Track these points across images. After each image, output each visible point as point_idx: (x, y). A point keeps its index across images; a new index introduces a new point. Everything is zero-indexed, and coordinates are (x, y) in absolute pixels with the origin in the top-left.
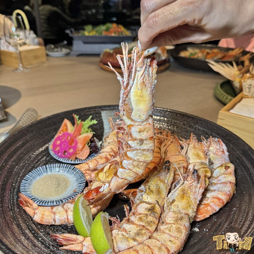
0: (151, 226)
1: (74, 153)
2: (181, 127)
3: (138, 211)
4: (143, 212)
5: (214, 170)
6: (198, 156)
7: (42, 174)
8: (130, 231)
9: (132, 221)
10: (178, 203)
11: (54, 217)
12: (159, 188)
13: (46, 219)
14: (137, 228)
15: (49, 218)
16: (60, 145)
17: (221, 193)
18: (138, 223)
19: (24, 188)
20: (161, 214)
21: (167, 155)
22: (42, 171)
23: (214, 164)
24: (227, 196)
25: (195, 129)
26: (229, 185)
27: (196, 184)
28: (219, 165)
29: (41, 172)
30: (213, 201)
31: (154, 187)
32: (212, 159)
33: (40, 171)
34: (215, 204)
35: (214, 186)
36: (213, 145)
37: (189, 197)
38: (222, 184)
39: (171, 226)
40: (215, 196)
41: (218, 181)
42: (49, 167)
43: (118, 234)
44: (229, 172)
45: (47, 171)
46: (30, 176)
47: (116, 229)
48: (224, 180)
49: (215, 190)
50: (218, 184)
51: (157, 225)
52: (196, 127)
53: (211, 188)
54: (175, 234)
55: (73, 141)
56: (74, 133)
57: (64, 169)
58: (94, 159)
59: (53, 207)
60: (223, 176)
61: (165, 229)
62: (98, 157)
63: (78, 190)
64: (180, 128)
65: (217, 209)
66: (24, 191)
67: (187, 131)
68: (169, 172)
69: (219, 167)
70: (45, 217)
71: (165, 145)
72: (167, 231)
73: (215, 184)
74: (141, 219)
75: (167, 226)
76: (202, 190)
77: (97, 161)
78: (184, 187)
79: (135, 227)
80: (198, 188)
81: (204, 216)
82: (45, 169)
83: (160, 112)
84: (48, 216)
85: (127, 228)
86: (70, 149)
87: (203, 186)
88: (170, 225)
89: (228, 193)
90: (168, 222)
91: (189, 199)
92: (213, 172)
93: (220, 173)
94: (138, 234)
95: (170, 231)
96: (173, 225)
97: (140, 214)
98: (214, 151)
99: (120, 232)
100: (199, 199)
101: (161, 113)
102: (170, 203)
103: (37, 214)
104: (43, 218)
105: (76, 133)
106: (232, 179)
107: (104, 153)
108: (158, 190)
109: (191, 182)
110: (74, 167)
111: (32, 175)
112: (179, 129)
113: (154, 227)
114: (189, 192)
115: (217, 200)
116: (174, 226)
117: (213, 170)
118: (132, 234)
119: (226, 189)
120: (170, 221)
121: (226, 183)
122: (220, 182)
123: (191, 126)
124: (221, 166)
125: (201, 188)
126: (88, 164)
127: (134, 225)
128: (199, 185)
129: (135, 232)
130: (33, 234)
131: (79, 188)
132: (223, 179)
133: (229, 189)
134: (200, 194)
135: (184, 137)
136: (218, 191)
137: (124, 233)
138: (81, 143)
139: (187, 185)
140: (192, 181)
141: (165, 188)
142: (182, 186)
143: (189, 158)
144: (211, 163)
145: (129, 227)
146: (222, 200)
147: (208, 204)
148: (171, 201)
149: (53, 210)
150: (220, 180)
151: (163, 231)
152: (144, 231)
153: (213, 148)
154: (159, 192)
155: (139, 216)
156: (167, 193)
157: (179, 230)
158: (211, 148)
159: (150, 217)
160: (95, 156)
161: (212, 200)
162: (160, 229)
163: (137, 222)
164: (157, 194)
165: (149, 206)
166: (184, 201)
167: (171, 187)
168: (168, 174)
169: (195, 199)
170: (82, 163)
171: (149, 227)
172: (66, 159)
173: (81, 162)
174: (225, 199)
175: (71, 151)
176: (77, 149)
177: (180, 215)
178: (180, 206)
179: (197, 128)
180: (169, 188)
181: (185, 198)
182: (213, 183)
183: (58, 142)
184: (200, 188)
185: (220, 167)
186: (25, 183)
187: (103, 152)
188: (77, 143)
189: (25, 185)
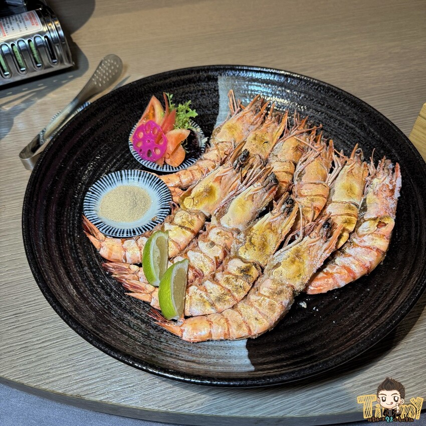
0: (238, 292)
1: (162, 156)
2: (347, 126)
3: (228, 268)
4: (233, 272)
5: (364, 222)
6: (350, 190)
7: (115, 184)
8: (211, 293)
9: (217, 280)
10: (284, 270)
11: (125, 254)
12: (266, 241)
13: (114, 255)
14: (220, 291)
15: (119, 255)
16: (143, 140)
17: (357, 263)
18: (224, 285)
19: (89, 205)
20: (258, 278)
21: (301, 180)
22: (116, 180)
23: (367, 212)
24: (364, 269)
25: (368, 134)
26: (374, 253)
27: (321, 244)
28: (373, 217)
29: (113, 181)
30: (341, 272)
31: (258, 238)
32: (367, 201)
33: (112, 179)
34: (341, 277)
35: (352, 248)
36: (380, 176)
37: (303, 263)
38: (363, 249)
39: (264, 299)
40: (346, 265)
41: (361, 242)
42: (125, 175)
43: (196, 293)
44: (382, 233)
45: (122, 180)
46: (98, 187)
47: (196, 286)
48: (369, 244)
49: (350, 256)
50: (358, 246)
51: (248, 293)
52: (370, 131)
53: (347, 251)
54: (265, 311)
55: (162, 138)
56: (163, 124)
57: (146, 180)
58: (190, 171)
59: (124, 241)
60: (370, 236)
61: (255, 301)
62: (196, 167)
63: (158, 219)
64: (344, 125)
65: (342, 284)
66: (88, 210)
67: (354, 135)
68: (289, 215)
69: (370, 219)
70: (113, 253)
71: (305, 160)
72: (256, 305)
73: (356, 246)
74: (228, 281)
75: (259, 298)
76: (327, 254)
77: (193, 175)
78: (300, 247)
79: (219, 289)
80: (323, 251)
81: (320, 290)
82: (120, 177)
83: (319, 89)
84: (117, 252)
85: (208, 288)
86: (156, 148)
87: (331, 249)
88: (263, 297)
89: (368, 264)
90: (262, 292)
91: (302, 266)
92: (361, 225)
93: (369, 230)
94: (219, 299)
95: (260, 305)
96: (266, 298)
97: (229, 273)
98: (377, 188)
99: (199, 292)
100: (319, 265)
101: (320, 91)
102: (273, 266)
103: (104, 248)
104: (111, 254)
105: (166, 125)
106: (383, 244)
107: (207, 161)
108: (264, 243)
109: (315, 240)
110: (160, 180)
111: (100, 185)
112: (343, 127)
113: (243, 294)
114: (305, 255)
115: (346, 272)
116: (268, 300)
117: (362, 221)
118: (213, 297)
119: (366, 258)
120: (265, 292)
121: (371, 249)
122: (362, 244)
123: (364, 126)
124: (375, 219)
125: (327, 251)
126: (179, 176)
127: (218, 286)
128: (326, 246)
129: (218, 295)
130: (94, 273)
131: (160, 215)
132: (368, 241)
133: (371, 259)
134: (323, 260)
135: (347, 144)
136: (354, 258)
137: (203, 294)
138: (172, 143)
139: (306, 244)
140: (317, 238)
141: (275, 240)
142: (297, 245)
143: (334, 191)
144: (364, 208)
145: (212, 287)
146: (354, 273)
147: (331, 274)
148: (275, 264)
149: (123, 245)
150: (365, 241)
151: (251, 303)
152: (228, 297)
153: (378, 181)
154: (264, 246)
155: (227, 276)
156: (276, 248)
157: (271, 307)
158: (375, 181)
159: (241, 280)
160: (193, 162)
161: (339, 270)
162: (249, 298)
163: (222, 282)
164: (260, 249)
165: (243, 265)
166: (294, 268)
167: (285, 240)
168: (287, 219)
169: (312, 266)
170: (172, 173)
171: (235, 294)
172: (151, 164)
173: (171, 171)
174: (358, 272)
175: (158, 152)
176: (167, 151)
177: (280, 287)
178: (284, 274)
179: (372, 132)
180: (281, 240)
181: (296, 263)
182: (353, 242)
183: (141, 135)
184: (325, 250)
185: (373, 221)
186: (91, 198)
187: (205, 159)
188: (166, 142)
189: (90, 200)
